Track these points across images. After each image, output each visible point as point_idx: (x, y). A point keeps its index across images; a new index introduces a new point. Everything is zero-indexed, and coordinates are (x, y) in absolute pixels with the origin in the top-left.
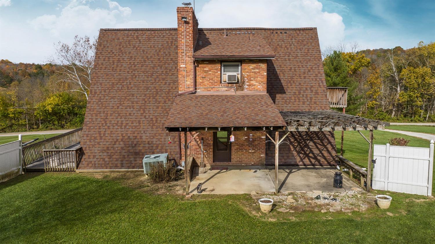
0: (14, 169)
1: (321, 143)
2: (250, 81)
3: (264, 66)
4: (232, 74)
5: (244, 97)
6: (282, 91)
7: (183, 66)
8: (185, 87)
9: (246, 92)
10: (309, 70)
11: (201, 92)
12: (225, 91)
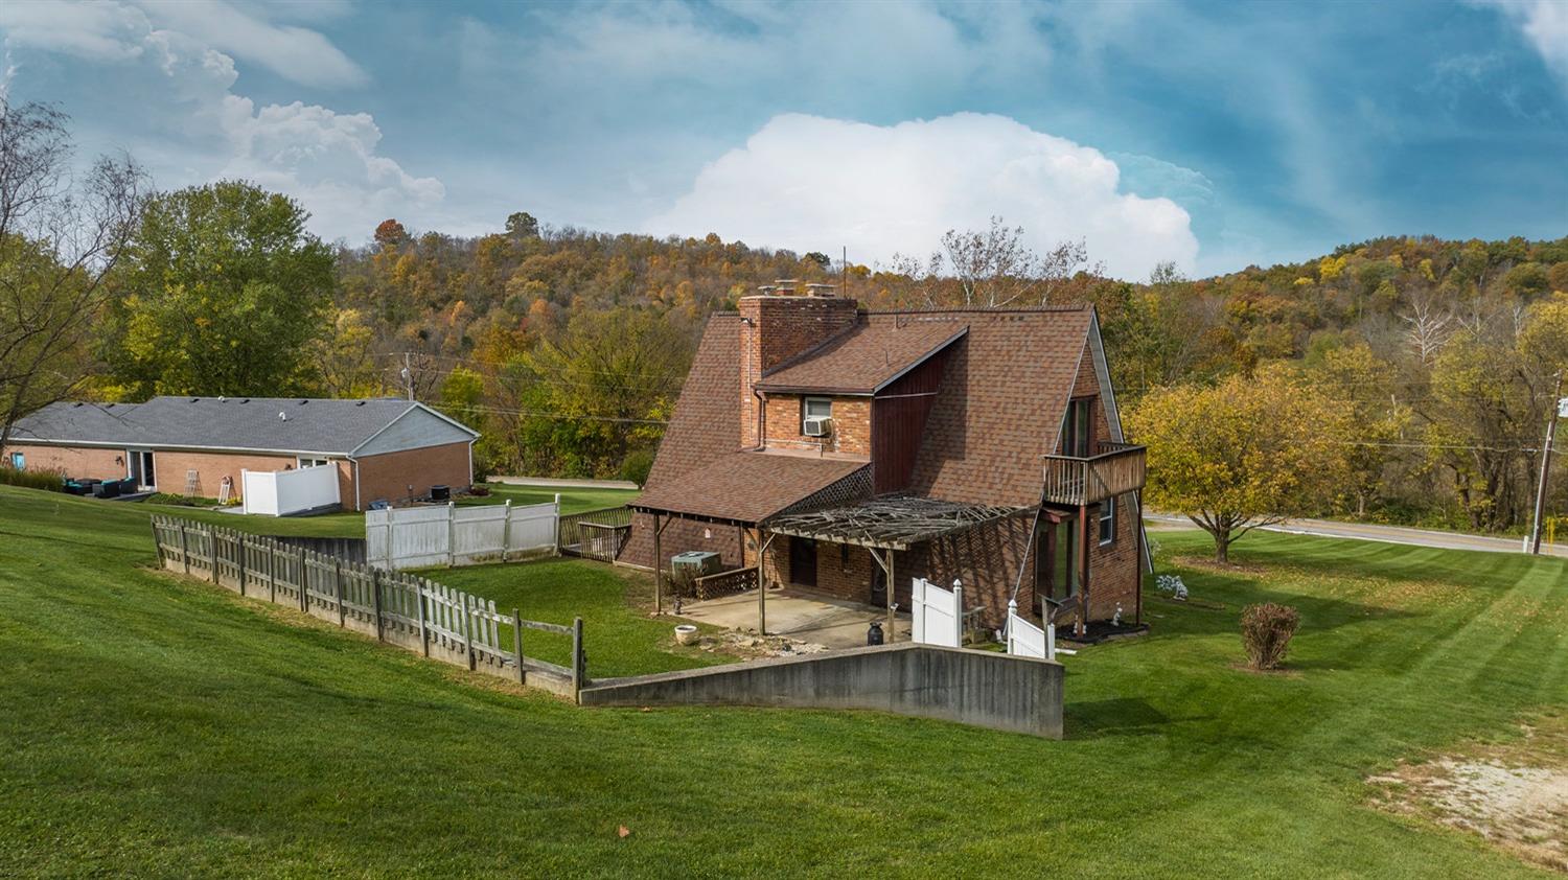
0: (544, 546)
1: (988, 578)
2: (844, 433)
3: (866, 407)
4: (818, 419)
5: (822, 463)
6: (959, 456)
7: (749, 400)
8: (749, 438)
9: (838, 455)
10: (1034, 411)
11: (772, 449)
12: (806, 450)
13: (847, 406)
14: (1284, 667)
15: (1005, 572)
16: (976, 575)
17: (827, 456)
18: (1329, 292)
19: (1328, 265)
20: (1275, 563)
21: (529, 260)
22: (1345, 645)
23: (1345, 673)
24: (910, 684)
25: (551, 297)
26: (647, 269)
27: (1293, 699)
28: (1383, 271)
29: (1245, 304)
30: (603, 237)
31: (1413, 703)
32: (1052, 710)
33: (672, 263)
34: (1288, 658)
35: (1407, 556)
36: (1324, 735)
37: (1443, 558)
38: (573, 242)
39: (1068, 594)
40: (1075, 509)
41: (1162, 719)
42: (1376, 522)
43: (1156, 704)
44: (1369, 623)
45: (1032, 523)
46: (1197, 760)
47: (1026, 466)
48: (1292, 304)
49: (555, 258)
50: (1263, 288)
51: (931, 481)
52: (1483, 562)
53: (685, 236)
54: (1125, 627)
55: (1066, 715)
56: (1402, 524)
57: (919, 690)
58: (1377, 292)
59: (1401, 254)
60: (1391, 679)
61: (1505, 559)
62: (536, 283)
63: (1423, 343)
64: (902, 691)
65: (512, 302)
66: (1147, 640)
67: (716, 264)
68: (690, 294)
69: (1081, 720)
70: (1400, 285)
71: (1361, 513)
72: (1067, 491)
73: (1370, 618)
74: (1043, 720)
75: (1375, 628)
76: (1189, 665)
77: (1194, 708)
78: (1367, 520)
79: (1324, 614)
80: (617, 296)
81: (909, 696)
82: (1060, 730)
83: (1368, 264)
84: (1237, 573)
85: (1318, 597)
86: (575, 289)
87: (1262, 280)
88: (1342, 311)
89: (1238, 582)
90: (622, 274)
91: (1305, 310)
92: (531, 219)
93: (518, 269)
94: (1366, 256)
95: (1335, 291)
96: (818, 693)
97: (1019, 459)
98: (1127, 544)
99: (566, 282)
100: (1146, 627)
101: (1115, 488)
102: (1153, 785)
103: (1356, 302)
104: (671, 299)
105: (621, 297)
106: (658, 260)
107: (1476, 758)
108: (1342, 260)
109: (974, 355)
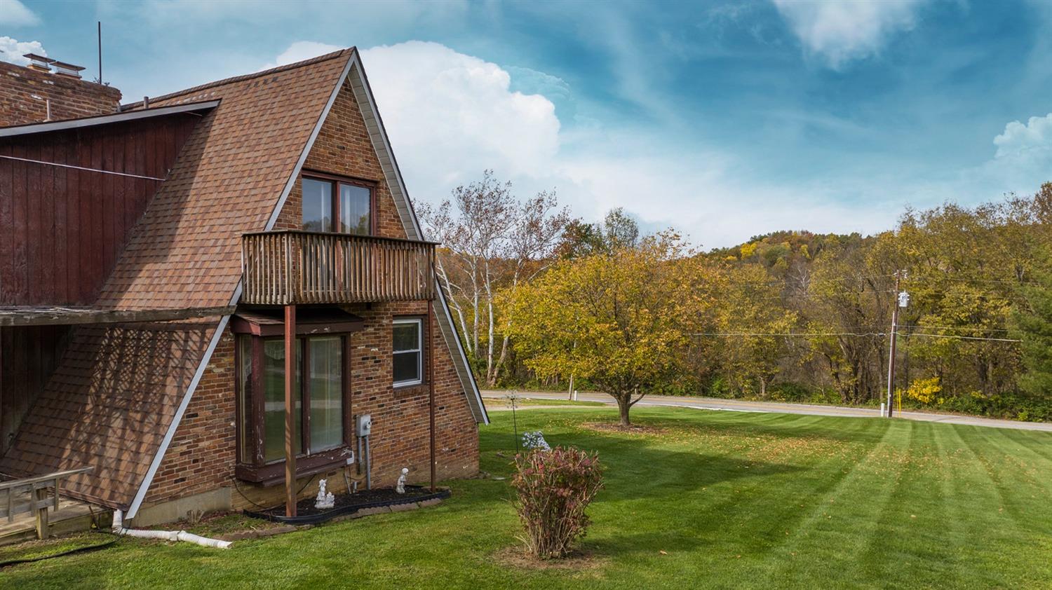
6: (162, 253)
19: (746, 248)
28: (779, 252)
35: (796, 421)
37: (823, 422)
42: (774, 400)
45: (212, 335)
52: (853, 424)
54: (411, 495)
56: (794, 401)
58: (776, 265)
59: (789, 241)
61: (869, 422)
70: (789, 261)
71: (764, 394)
72: (268, 283)
73: (749, 473)
78: (769, 399)
83: (769, 248)
94: (768, 243)
108: (754, 245)
109: (216, 129)
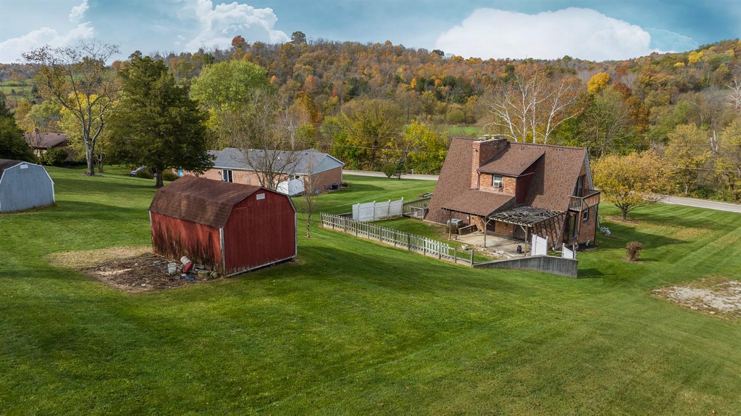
0: (398, 214)
2: (506, 187)
3: (514, 180)
4: (498, 182)
5: (499, 196)
6: (542, 193)
7: (474, 174)
8: (474, 185)
9: (504, 193)
10: (566, 181)
11: (482, 189)
12: (493, 190)
13: (508, 178)
14: (638, 260)
15: (556, 230)
16: (547, 231)
17: (501, 193)
18: (692, 70)
19: (694, 56)
20: (644, 220)
21: (303, 55)
22: (659, 253)
23: (656, 263)
24: (542, 264)
25: (314, 74)
26: (358, 59)
27: (638, 270)
28: (722, 59)
29: (648, 77)
30: (337, 43)
31: (673, 272)
32: (574, 271)
33: (370, 56)
34: (640, 257)
35: (699, 215)
36: (644, 279)
38: (321, 46)
39: (574, 236)
40: (578, 212)
41: (602, 274)
42: (692, 197)
43: (600, 270)
44: (670, 245)
45: (564, 216)
46: (610, 284)
47: (563, 198)
48: (672, 77)
49: (315, 54)
50: (658, 68)
51: (533, 200)
53: (375, 42)
54: (591, 246)
55: (578, 273)
56: (704, 198)
57: (543, 266)
58: (718, 70)
59: (734, 49)
60: (669, 264)
62: (307, 67)
63: (737, 99)
64: (540, 266)
65: (297, 76)
66: (597, 250)
67: (390, 56)
68: (378, 72)
69: (581, 274)
70: (731, 66)
71: (686, 193)
72: (575, 207)
73: (672, 243)
74: (572, 274)
75: (672, 247)
76: (610, 259)
77: (610, 271)
78: (688, 196)
79: (656, 241)
80: (345, 73)
81: (541, 267)
82: (576, 276)
83: (714, 56)
84: (630, 224)
85: (656, 234)
86: (325, 70)
87: (658, 63)
88: (698, 80)
89: (629, 228)
90: (346, 62)
91: (678, 80)
92: (303, 34)
93: (298, 59)
94: (715, 51)
95: (695, 70)
96: (521, 266)
97: (561, 196)
98: (592, 219)
99: (321, 66)
100: (597, 246)
101: (590, 205)
102: (600, 289)
103: (706, 75)
104: (370, 74)
105: (346, 73)
106: (363, 54)
107: (683, 286)
108: (701, 53)
109: (547, 161)
